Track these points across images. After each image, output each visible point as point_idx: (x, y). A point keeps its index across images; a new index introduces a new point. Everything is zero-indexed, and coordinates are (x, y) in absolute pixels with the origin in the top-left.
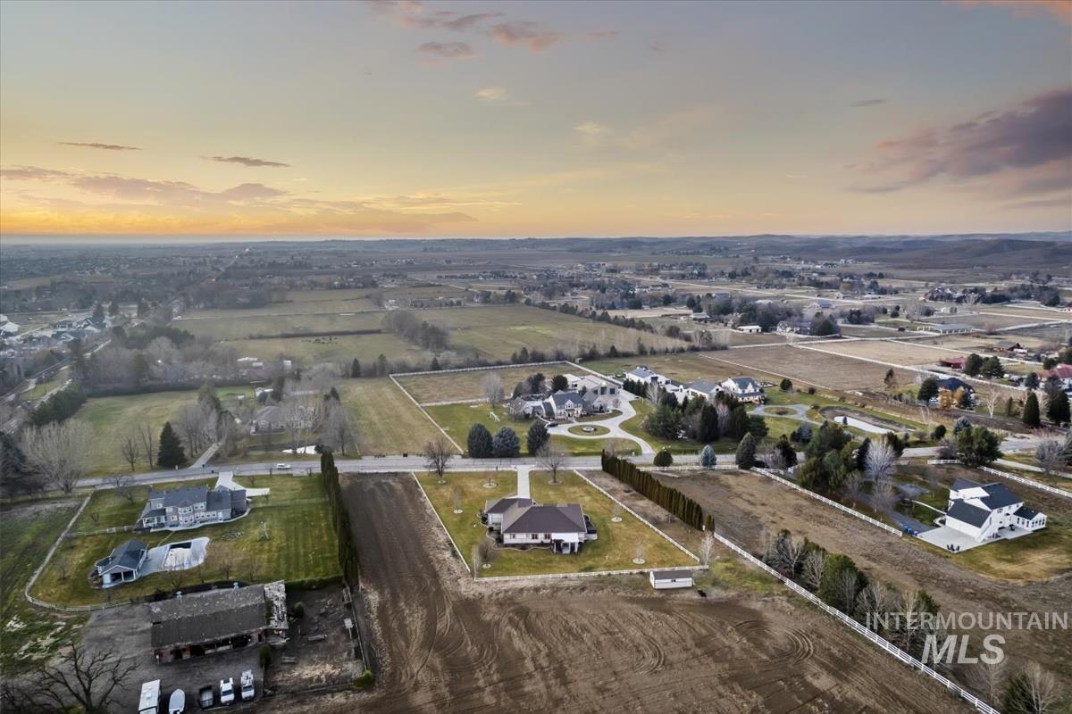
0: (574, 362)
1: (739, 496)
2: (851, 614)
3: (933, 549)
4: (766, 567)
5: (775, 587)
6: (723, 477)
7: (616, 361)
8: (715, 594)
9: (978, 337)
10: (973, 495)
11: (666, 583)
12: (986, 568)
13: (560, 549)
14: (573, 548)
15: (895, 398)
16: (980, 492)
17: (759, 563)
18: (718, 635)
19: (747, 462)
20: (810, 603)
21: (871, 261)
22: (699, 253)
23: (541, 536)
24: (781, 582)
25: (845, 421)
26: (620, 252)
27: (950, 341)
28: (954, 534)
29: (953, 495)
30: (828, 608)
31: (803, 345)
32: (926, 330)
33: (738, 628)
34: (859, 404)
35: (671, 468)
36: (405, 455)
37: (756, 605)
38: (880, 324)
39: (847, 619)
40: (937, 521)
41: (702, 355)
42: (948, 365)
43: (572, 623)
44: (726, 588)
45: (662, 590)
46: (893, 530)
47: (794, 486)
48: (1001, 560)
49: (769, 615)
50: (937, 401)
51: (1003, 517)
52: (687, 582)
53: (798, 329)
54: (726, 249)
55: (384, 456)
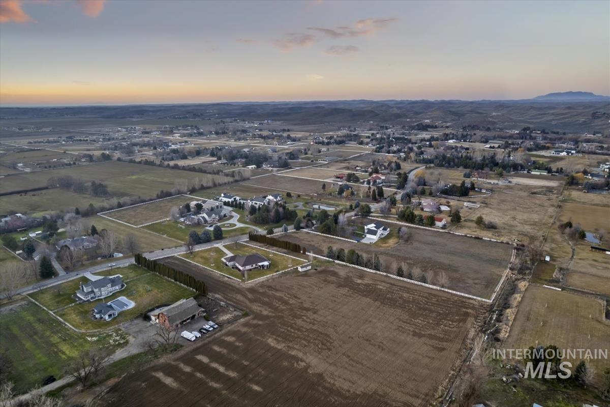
0: (186, 194)
1: (303, 240)
2: (357, 265)
3: (366, 244)
4: (327, 259)
5: (333, 263)
6: (293, 235)
7: (205, 191)
8: (319, 269)
9: (341, 162)
10: (372, 226)
11: (305, 269)
12: (381, 246)
13: (263, 268)
14: (267, 267)
15: (329, 195)
16: (373, 225)
17: (325, 258)
18: (328, 278)
19: (298, 228)
20: (345, 265)
21: (279, 120)
22: (187, 118)
23: (254, 265)
24: (334, 262)
25: (319, 207)
26: (138, 118)
27: (332, 165)
28: (371, 239)
29: (366, 227)
30: (351, 265)
31: (280, 173)
32: (321, 160)
33: (331, 275)
34: (319, 199)
35: (274, 235)
36: (163, 250)
37: (332, 269)
38: (302, 159)
39: (356, 266)
40: (363, 236)
41: (241, 183)
42: (339, 178)
43: (287, 286)
44: (321, 267)
45: (304, 272)
46: (354, 241)
47: (318, 233)
48: (383, 243)
49: (337, 271)
50: (344, 194)
51: (380, 231)
52: (310, 267)
53: (272, 165)
54: (202, 114)
55: (153, 252)
